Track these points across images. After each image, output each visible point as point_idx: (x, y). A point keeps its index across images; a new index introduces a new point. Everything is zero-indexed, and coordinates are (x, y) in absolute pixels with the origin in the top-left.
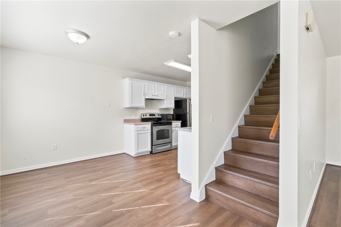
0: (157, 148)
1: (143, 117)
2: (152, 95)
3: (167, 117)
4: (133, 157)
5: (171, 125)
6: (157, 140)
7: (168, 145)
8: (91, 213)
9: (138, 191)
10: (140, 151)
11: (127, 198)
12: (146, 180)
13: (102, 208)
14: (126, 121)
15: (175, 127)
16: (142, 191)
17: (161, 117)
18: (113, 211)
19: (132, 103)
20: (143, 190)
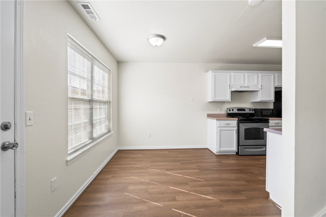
0: (245, 150)
1: (229, 112)
2: (240, 87)
3: (262, 112)
4: (215, 154)
5: (267, 123)
6: (245, 139)
7: (262, 148)
8: (155, 202)
9: (206, 197)
10: (223, 149)
11: (191, 200)
12: (219, 186)
13: (165, 201)
14: (209, 116)
15: (274, 125)
16: (210, 198)
17: (253, 112)
18: (173, 209)
19: (215, 97)
20: (212, 198)
